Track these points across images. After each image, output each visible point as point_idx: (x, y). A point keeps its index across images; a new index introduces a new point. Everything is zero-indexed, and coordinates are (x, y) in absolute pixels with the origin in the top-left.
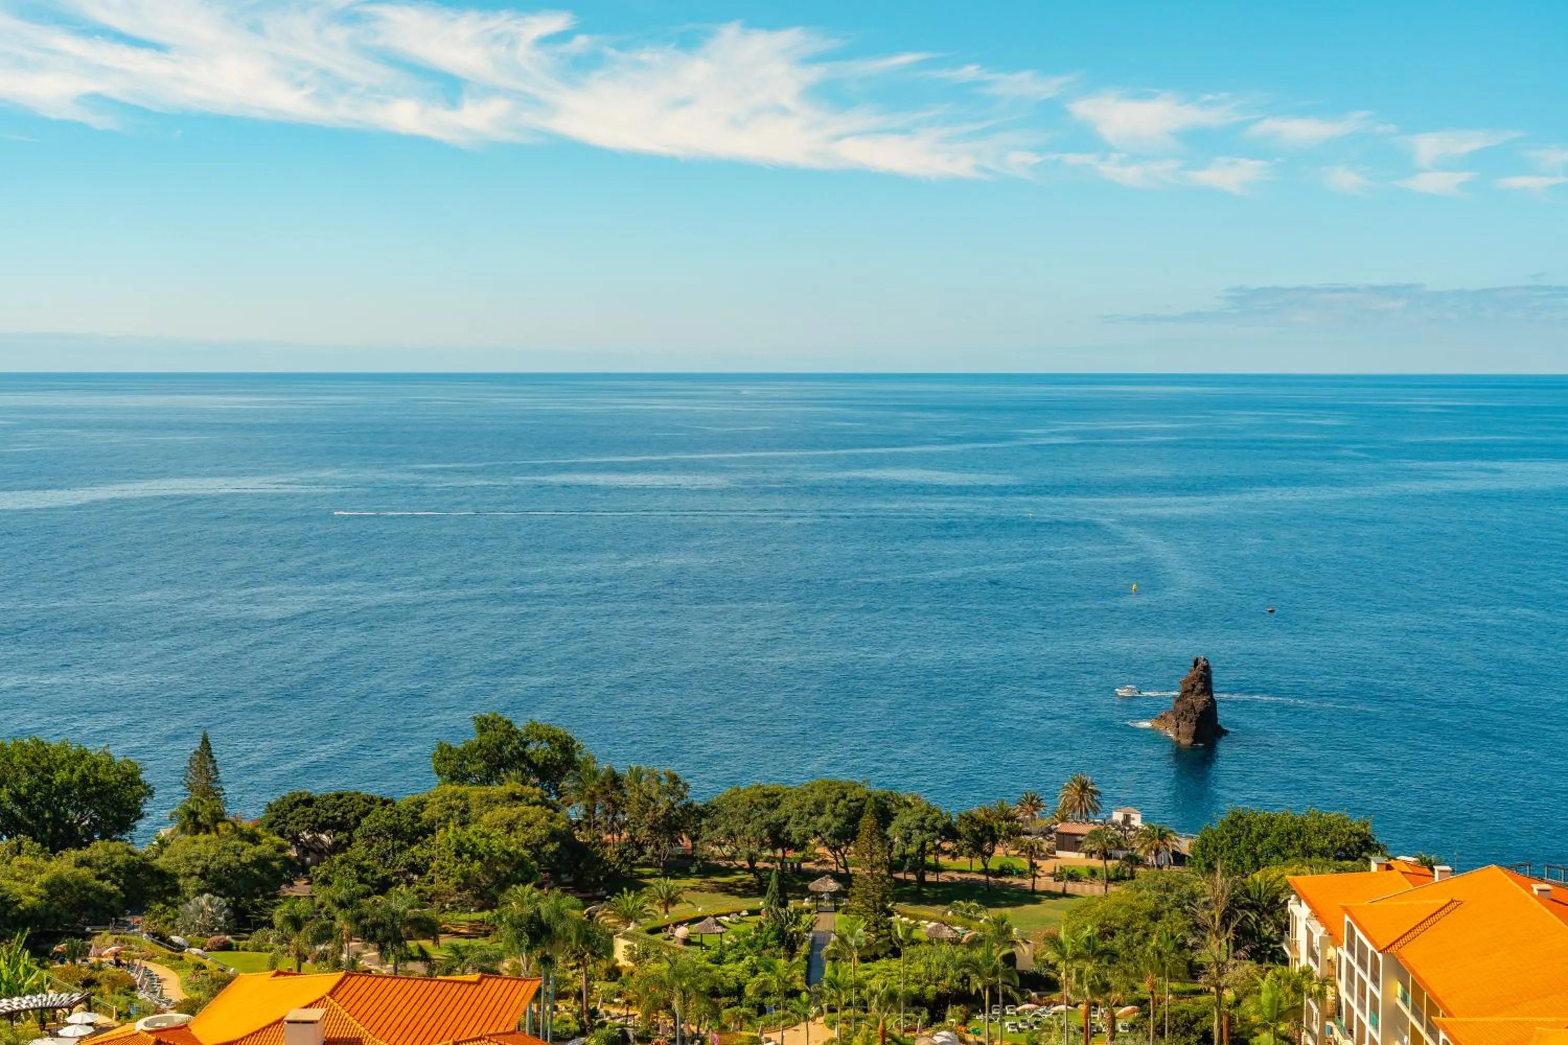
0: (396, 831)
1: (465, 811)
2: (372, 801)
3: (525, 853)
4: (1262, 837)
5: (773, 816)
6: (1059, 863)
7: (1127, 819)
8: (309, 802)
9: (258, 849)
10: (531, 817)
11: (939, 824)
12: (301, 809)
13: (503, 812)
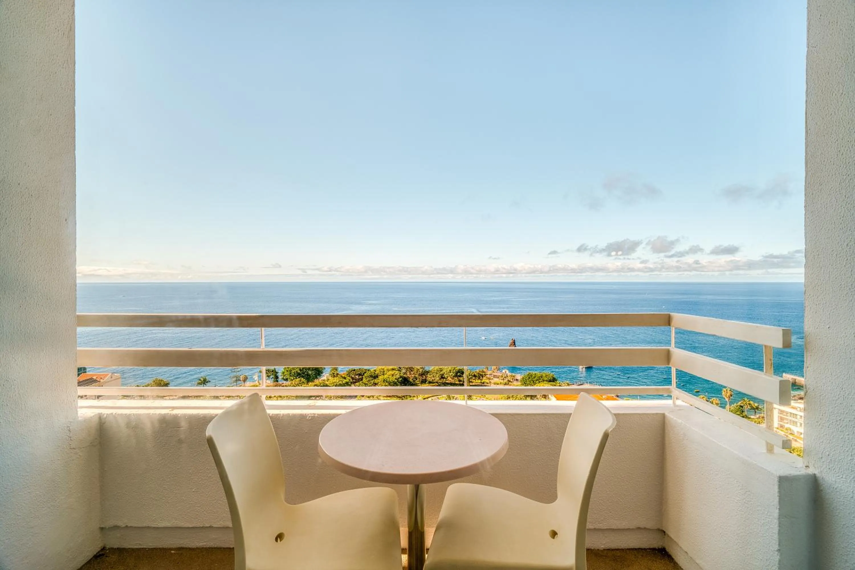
0: (371, 376)
1: (384, 372)
2: (366, 370)
3: (396, 381)
4: (535, 377)
5: (442, 373)
6: (494, 381)
7: (506, 372)
8: (354, 370)
9: (346, 380)
10: (396, 373)
11: (473, 374)
12: (353, 372)
13: (391, 372)
